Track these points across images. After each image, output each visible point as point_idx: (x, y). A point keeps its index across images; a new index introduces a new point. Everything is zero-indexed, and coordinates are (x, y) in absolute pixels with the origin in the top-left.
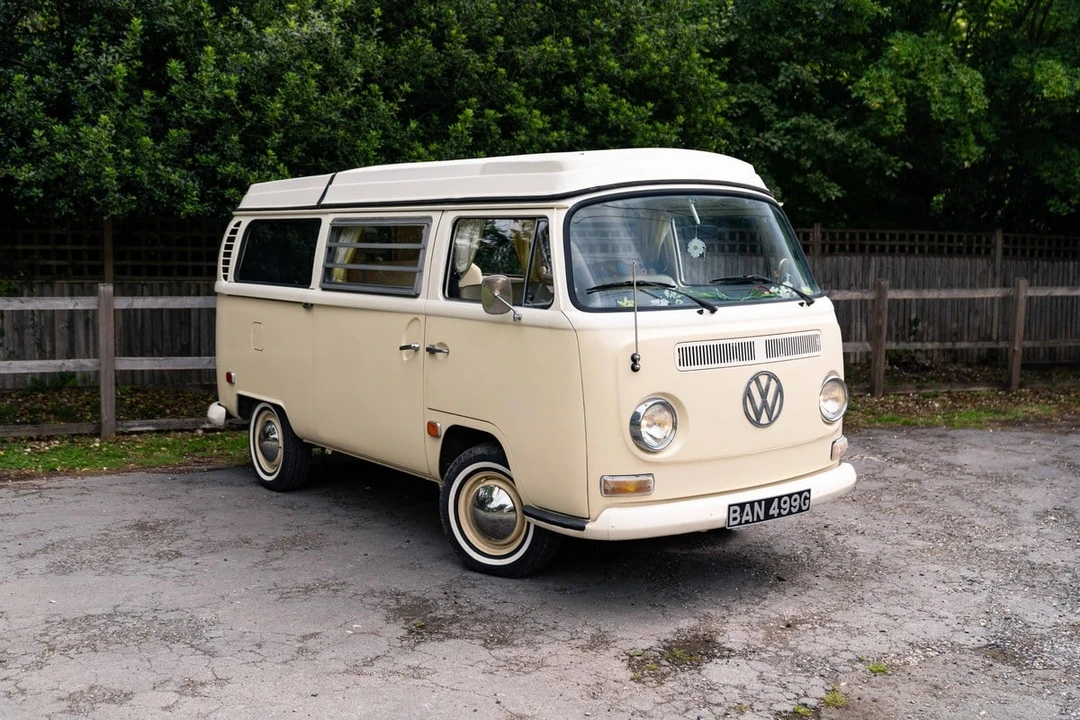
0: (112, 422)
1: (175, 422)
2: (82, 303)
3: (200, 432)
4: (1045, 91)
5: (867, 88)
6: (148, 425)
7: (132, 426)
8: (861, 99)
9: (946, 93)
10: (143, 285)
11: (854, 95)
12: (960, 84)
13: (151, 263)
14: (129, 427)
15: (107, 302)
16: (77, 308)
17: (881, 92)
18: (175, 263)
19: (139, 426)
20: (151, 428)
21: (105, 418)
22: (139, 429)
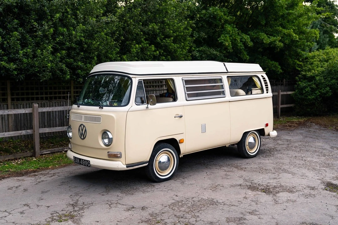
0: (39, 151)
1: (56, 149)
2: (27, 111)
3: (64, 152)
4: (264, 41)
5: (223, 40)
6: (48, 151)
7: (44, 152)
8: (222, 43)
9: (241, 41)
10: (20, 104)
11: (220, 41)
12: (245, 39)
13: (23, 96)
14: (43, 152)
15: (38, 109)
16: (26, 112)
17: (227, 41)
18: (30, 96)
19: (46, 152)
20: (49, 152)
21: (36, 150)
22: (45, 153)
